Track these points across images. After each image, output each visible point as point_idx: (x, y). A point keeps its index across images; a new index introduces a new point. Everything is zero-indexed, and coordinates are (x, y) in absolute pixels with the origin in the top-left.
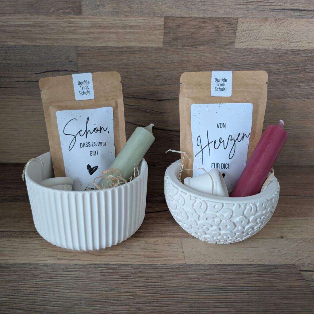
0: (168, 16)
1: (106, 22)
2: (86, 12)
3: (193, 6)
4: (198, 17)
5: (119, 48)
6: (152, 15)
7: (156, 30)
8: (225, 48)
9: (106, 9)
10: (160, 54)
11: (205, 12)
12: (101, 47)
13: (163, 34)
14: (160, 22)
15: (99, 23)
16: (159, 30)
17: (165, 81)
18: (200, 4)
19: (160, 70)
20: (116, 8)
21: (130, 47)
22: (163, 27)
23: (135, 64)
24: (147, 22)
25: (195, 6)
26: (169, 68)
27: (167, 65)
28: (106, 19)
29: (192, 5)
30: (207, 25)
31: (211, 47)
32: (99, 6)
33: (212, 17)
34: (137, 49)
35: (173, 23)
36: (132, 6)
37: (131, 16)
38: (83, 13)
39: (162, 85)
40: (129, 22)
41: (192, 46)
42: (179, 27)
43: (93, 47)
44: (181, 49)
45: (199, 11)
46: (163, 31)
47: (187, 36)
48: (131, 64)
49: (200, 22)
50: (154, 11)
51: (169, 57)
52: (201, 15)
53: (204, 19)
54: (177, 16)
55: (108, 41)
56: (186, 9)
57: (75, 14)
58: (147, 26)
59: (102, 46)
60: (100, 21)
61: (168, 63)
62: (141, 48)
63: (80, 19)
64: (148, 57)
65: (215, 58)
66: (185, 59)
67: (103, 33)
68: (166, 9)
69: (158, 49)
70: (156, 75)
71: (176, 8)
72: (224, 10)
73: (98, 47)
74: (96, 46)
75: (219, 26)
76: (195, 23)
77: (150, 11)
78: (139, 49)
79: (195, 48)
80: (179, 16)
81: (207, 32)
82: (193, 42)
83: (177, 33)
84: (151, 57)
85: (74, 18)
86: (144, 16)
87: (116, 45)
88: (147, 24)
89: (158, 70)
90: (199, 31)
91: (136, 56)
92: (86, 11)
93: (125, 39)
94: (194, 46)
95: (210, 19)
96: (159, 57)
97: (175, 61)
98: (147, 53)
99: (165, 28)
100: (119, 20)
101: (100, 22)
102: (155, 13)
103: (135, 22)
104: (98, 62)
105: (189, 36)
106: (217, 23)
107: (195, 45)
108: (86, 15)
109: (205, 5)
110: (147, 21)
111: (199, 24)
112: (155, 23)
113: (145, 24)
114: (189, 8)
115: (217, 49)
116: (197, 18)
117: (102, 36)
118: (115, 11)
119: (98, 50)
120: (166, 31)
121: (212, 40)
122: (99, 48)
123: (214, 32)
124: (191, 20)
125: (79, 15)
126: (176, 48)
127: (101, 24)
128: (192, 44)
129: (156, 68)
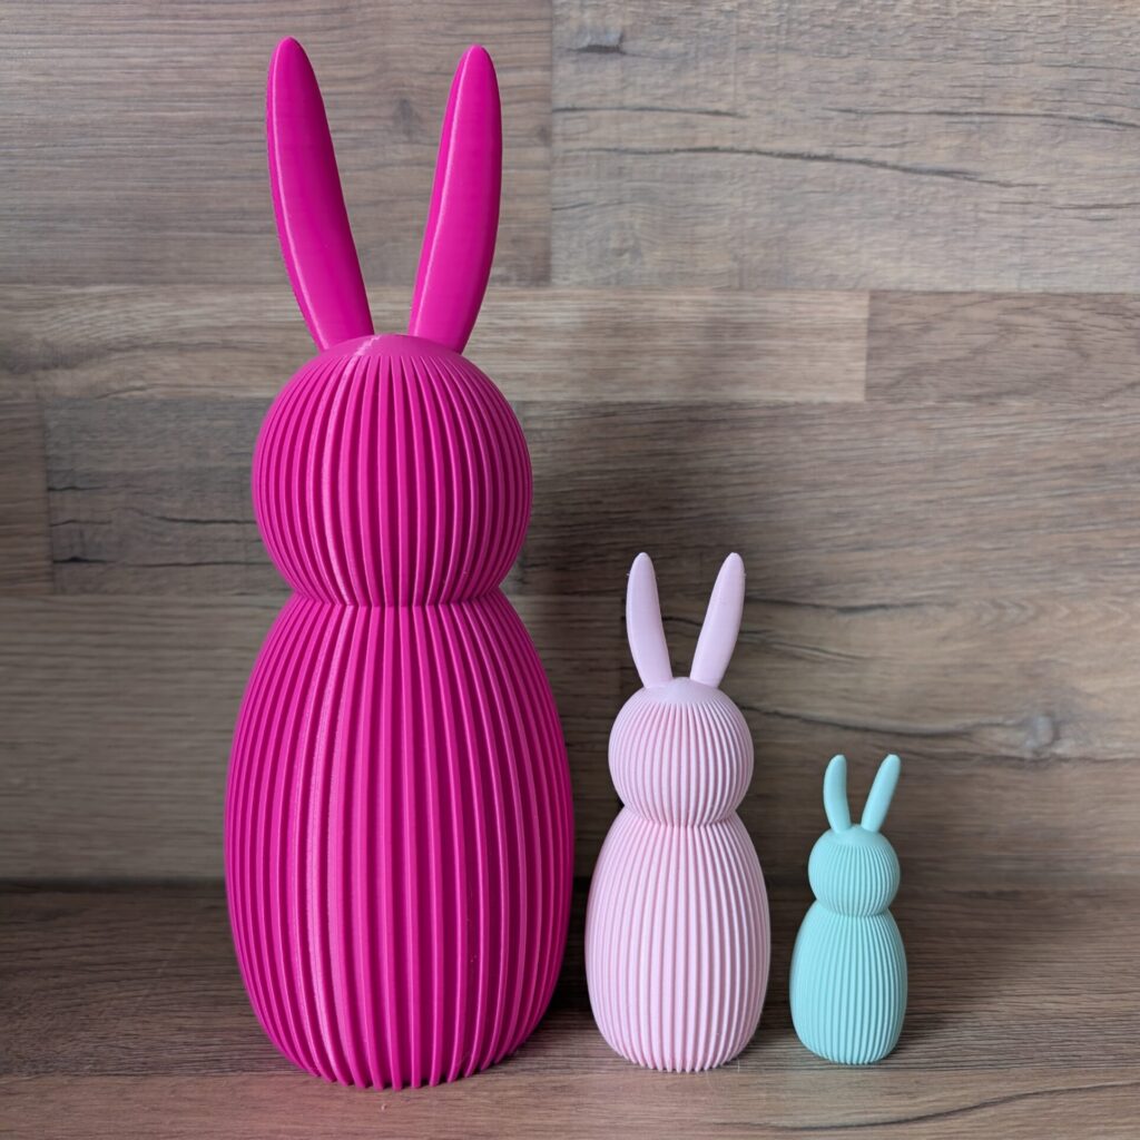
0: (885, 287)
1: (645, 311)
2: (566, 276)
3: (977, 253)
4: (997, 291)
5: (690, 408)
6: (823, 286)
7: (838, 340)
8: (1105, 405)
9: (643, 263)
10: (854, 430)
11: (1026, 275)
12: (621, 404)
13: (864, 355)
14: (854, 310)
15: (618, 315)
16: (849, 338)
17: (873, 532)
18: (1006, 246)
19: (851, 492)
20: (682, 262)
21: (733, 403)
22: (866, 331)
23: (751, 469)
24: (800, 313)
25: (987, 253)
26: (889, 483)
27: (879, 470)
28: (641, 302)
29: (974, 249)
30: (1032, 320)
31: (1051, 403)
32: (620, 252)
33: (1051, 291)
34: (763, 413)
35: (902, 313)
36: (744, 255)
37: (741, 288)
38: (554, 280)
39: (862, 549)
40: (731, 312)
41: (977, 398)
42: (926, 328)
43: (587, 406)
44: (936, 409)
45: (1002, 271)
46: (862, 344)
47: (958, 360)
48: (736, 470)
49: (1006, 311)
50: (828, 272)
51: (889, 441)
52: (1009, 283)
53: (1021, 297)
54: (917, 287)
55: (650, 383)
56: (950, 262)
57: (523, 283)
58: (801, 324)
59: (624, 400)
60: (622, 308)
61: (884, 465)
62: (777, 407)
63: (542, 303)
64: (806, 441)
65: (1069, 442)
66: (951, 447)
67: (628, 352)
68: (878, 262)
69: (845, 409)
70: (836, 510)
71: (913, 259)
72: (1096, 266)
73: (606, 405)
74: (598, 401)
75: (1079, 325)
76: (989, 313)
77: (816, 270)
78: (769, 413)
79: (992, 404)
80: (925, 288)
81: (1036, 346)
82: (981, 385)
83: (919, 351)
84: (818, 441)
85: (522, 298)
86: (792, 289)
87: (677, 399)
88: (800, 318)
89: (843, 492)
90: (1003, 341)
91: (756, 439)
92: (567, 272)
93: (714, 373)
94: (988, 397)
95: (1045, 298)
96: (848, 440)
97: (912, 457)
98: (802, 427)
99: (871, 333)
100: (694, 303)
101: (620, 312)
102: (832, 278)
103: (754, 311)
104: (606, 462)
105: (965, 359)
106: (1073, 314)
107: (988, 395)
108: (569, 286)
109: (1023, 249)
110: (802, 308)
111: (1002, 316)
112: (832, 315)
113: (795, 319)
114: (964, 260)
115: (1077, 407)
116: (996, 296)
117: (625, 364)
118: (682, 273)
119: (606, 415)
120: (875, 343)
121: (1056, 374)
122: (611, 410)
123: (1061, 348)
124: (972, 304)
125: (538, 286)
126: (916, 406)
127: (623, 320)
128: (977, 391)
129: (834, 483)
